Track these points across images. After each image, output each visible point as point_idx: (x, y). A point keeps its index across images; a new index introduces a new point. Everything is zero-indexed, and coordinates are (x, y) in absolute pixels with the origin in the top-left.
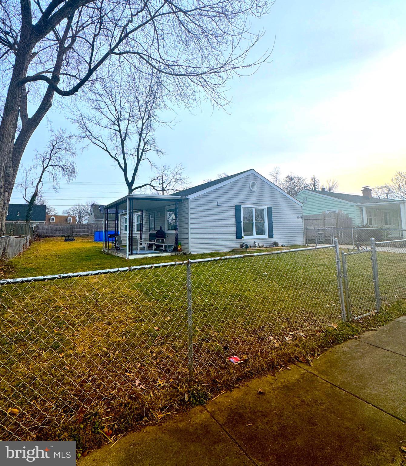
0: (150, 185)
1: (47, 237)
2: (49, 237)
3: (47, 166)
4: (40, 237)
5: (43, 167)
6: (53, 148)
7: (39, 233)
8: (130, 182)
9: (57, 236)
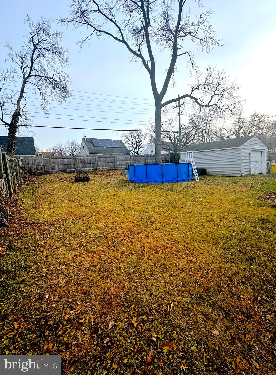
0: (190, 96)
1: (42, 174)
2: (46, 173)
3: (29, 76)
4: (33, 174)
5: (24, 76)
6: (35, 49)
7: (31, 169)
8: (159, 93)
9: (56, 172)
